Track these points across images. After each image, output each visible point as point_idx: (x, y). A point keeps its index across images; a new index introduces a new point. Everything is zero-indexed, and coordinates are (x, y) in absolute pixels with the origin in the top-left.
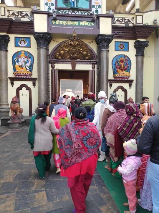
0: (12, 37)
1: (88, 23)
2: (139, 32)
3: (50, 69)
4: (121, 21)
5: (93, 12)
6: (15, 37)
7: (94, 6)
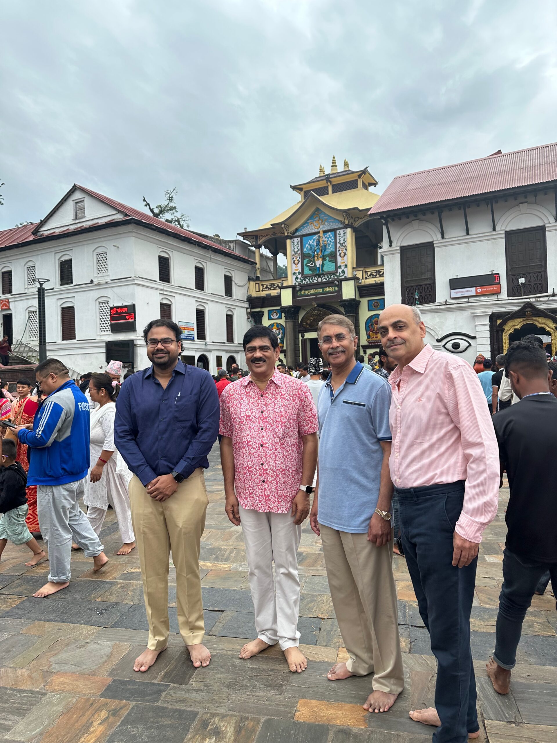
0: (266, 310)
1: (332, 288)
3: (301, 338)
4: (375, 274)
5: (340, 274)
6: (268, 310)
7: (340, 267)
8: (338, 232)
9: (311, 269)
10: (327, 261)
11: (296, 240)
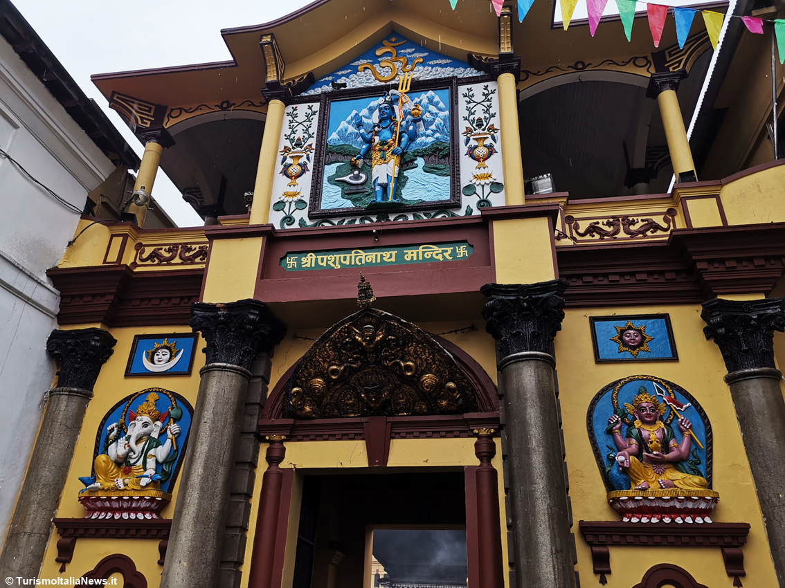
0: (125, 336)
1: (440, 250)
2: (710, 262)
5: (469, 211)
6: (138, 338)
8: (462, 89)
9: (350, 191)
10: (420, 169)
11: (302, 109)
